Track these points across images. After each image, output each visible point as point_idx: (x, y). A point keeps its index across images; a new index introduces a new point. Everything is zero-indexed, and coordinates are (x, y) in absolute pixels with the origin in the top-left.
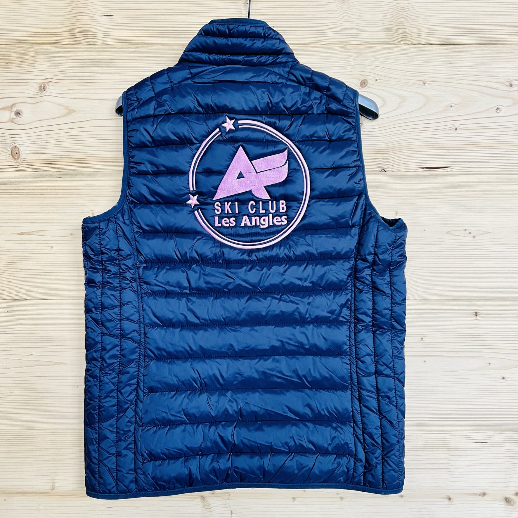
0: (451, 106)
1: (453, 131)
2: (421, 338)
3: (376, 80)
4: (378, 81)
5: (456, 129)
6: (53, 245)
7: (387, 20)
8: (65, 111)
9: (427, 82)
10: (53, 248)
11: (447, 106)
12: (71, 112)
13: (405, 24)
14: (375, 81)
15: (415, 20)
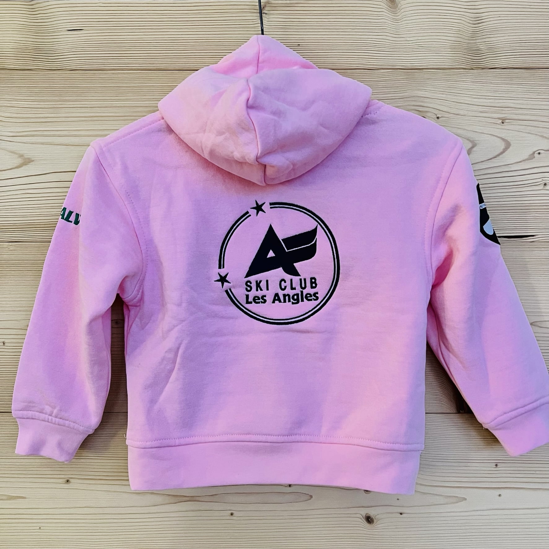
0: (539, 153)
1: (541, 187)
2: (495, 464)
3: (438, 118)
4: (440, 119)
5: (545, 184)
6: (6, 341)
7: (453, 35)
8: (19, 161)
9: (507, 121)
10: (6, 345)
11: (534, 153)
12: (27, 161)
13: (478, 41)
14: (436, 119)
15: (492, 36)
